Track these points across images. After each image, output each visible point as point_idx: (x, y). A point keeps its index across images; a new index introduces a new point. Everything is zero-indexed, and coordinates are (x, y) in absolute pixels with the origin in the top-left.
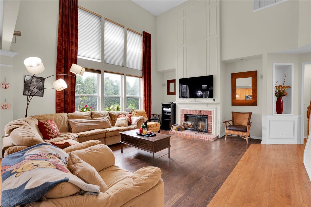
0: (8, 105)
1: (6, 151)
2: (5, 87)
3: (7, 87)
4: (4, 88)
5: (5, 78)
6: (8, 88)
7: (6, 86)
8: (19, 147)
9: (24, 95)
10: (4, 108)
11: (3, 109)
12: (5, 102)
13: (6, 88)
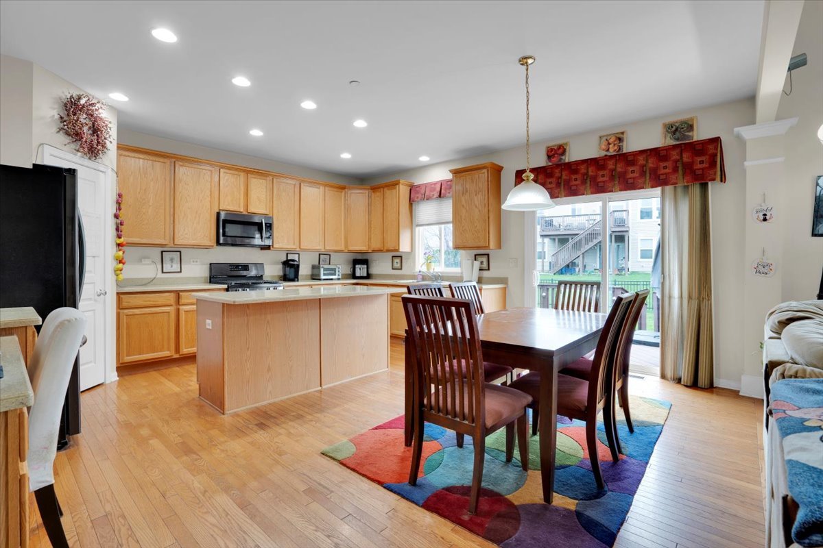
0: (769, 265)
1: (777, 370)
2: (762, 218)
3: (768, 217)
4: (760, 221)
5: (764, 194)
6: (770, 221)
7: (765, 215)
8: (813, 371)
9: (814, 235)
10: (760, 272)
11: (758, 273)
12: (763, 255)
13: (765, 220)
